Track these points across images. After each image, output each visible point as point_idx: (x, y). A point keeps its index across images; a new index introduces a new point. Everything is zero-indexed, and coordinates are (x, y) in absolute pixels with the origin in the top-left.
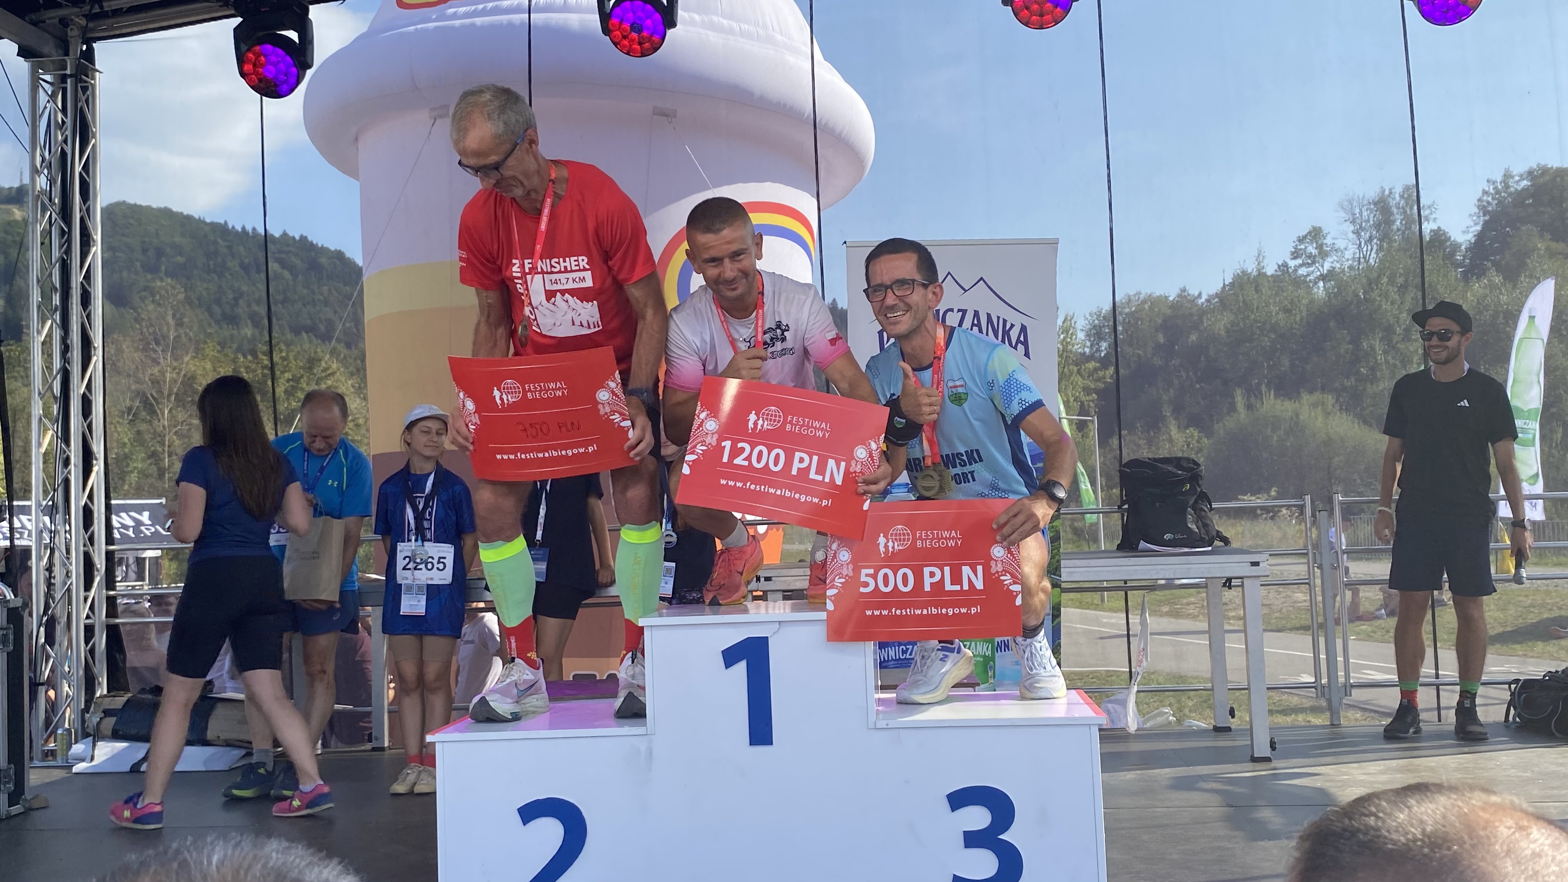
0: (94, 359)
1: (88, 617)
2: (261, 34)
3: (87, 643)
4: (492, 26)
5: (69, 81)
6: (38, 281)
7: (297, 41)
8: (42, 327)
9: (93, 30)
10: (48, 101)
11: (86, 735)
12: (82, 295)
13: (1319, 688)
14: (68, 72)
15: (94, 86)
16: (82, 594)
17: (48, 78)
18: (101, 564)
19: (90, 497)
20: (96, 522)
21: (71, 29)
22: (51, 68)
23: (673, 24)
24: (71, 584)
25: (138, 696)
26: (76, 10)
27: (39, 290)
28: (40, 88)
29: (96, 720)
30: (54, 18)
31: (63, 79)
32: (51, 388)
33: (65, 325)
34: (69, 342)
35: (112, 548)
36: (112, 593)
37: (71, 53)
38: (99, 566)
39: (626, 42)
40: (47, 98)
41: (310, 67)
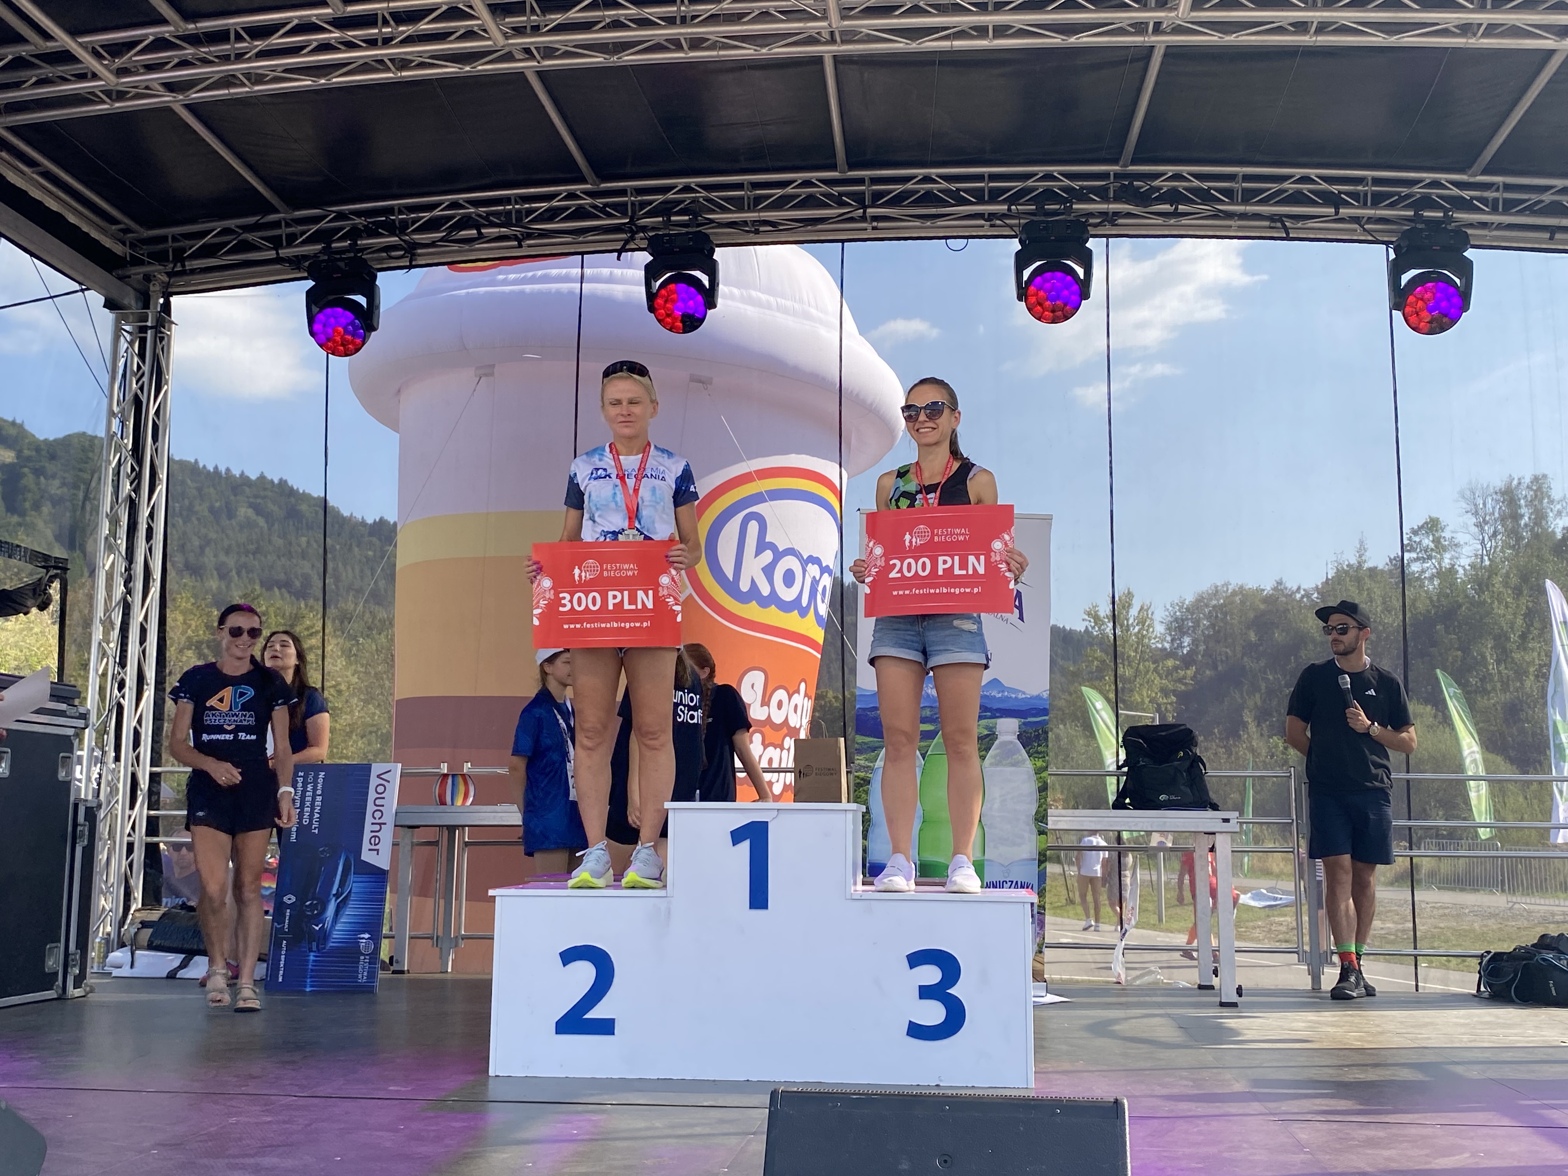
0: (152, 590)
1: (129, 835)
2: (331, 297)
3: (127, 859)
4: (540, 293)
5: (149, 332)
6: (107, 515)
7: (365, 306)
8: (108, 557)
9: (172, 286)
10: (128, 348)
11: (122, 945)
12: (147, 530)
13: (1301, 953)
14: (149, 324)
15: (169, 337)
16: (128, 812)
17: (127, 328)
18: (144, 784)
19: (139, 722)
20: (142, 743)
21: (154, 285)
22: (131, 318)
23: (712, 305)
24: (117, 802)
25: (174, 910)
26: (161, 267)
27: (108, 523)
28: (122, 338)
29: (133, 930)
30: (139, 274)
31: (143, 330)
32: (110, 616)
33: (130, 556)
34: (132, 572)
35: (155, 769)
36: (152, 812)
37: (151, 307)
38: (142, 786)
39: (669, 320)
40: (126, 345)
41: (374, 328)
